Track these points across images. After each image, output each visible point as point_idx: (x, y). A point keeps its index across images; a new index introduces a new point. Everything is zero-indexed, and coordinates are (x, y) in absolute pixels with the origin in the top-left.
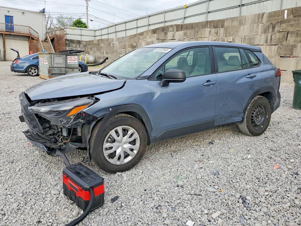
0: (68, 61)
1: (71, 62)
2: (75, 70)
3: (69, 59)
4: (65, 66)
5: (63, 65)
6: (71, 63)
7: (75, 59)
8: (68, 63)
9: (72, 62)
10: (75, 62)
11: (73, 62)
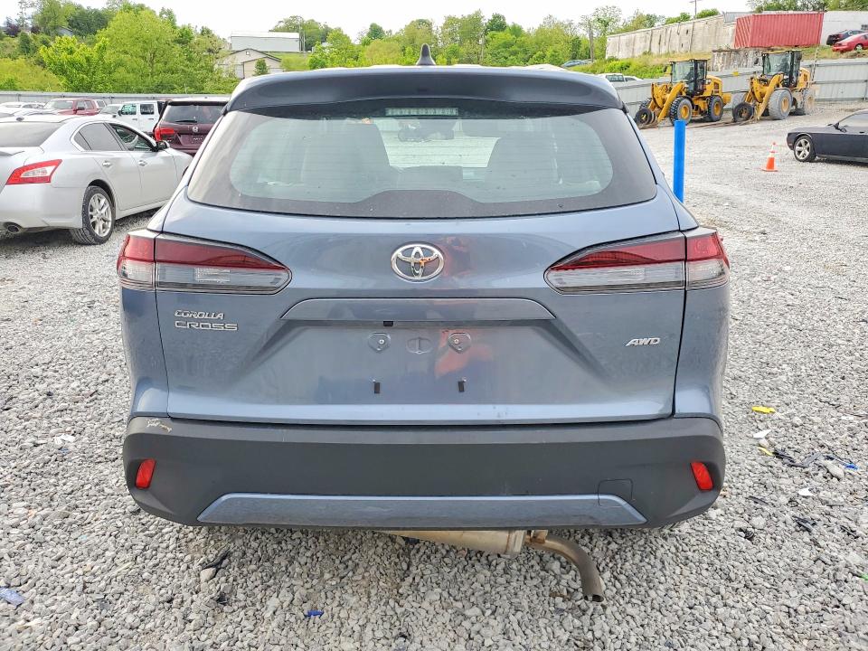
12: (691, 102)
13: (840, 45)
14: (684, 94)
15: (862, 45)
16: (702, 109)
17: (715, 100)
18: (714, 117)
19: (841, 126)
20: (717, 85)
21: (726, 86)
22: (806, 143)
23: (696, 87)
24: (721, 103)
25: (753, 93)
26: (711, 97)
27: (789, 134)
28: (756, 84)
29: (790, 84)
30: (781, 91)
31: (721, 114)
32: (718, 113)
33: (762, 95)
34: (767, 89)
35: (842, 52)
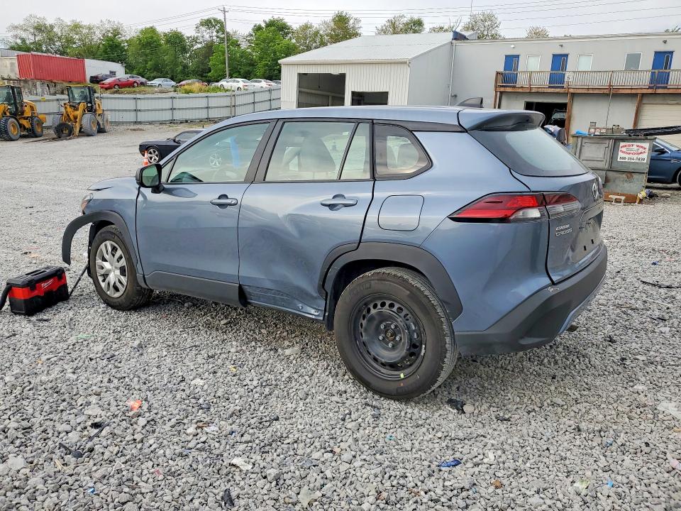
0: (620, 153)
1: (627, 156)
2: (635, 176)
3: (624, 149)
4: (607, 167)
5: (604, 163)
6: (626, 160)
7: (641, 150)
8: (619, 160)
9: (631, 156)
10: (640, 156)
11: (635, 157)
12: (18, 121)
13: (103, 84)
14: (8, 114)
15: (118, 85)
16: (27, 127)
17: (35, 120)
18: (38, 134)
19: (177, 139)
20: (32, 108)
21: (40, 109)
22: (154, 152)
23: (17, 108)
24: (40, 123)
25: (68, 115)
26: (32, 117)
27: (140, 146)
28: (69, 109)
29: (91, 110)
30: (88, 116)
31: (42, 131)
32: (39, 130)
33: (75, 118)
34: (78, 113)
35: (107, 89)
